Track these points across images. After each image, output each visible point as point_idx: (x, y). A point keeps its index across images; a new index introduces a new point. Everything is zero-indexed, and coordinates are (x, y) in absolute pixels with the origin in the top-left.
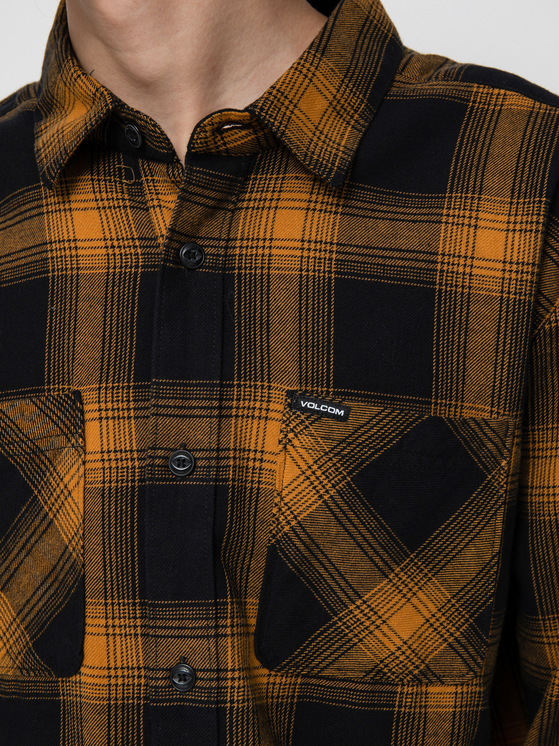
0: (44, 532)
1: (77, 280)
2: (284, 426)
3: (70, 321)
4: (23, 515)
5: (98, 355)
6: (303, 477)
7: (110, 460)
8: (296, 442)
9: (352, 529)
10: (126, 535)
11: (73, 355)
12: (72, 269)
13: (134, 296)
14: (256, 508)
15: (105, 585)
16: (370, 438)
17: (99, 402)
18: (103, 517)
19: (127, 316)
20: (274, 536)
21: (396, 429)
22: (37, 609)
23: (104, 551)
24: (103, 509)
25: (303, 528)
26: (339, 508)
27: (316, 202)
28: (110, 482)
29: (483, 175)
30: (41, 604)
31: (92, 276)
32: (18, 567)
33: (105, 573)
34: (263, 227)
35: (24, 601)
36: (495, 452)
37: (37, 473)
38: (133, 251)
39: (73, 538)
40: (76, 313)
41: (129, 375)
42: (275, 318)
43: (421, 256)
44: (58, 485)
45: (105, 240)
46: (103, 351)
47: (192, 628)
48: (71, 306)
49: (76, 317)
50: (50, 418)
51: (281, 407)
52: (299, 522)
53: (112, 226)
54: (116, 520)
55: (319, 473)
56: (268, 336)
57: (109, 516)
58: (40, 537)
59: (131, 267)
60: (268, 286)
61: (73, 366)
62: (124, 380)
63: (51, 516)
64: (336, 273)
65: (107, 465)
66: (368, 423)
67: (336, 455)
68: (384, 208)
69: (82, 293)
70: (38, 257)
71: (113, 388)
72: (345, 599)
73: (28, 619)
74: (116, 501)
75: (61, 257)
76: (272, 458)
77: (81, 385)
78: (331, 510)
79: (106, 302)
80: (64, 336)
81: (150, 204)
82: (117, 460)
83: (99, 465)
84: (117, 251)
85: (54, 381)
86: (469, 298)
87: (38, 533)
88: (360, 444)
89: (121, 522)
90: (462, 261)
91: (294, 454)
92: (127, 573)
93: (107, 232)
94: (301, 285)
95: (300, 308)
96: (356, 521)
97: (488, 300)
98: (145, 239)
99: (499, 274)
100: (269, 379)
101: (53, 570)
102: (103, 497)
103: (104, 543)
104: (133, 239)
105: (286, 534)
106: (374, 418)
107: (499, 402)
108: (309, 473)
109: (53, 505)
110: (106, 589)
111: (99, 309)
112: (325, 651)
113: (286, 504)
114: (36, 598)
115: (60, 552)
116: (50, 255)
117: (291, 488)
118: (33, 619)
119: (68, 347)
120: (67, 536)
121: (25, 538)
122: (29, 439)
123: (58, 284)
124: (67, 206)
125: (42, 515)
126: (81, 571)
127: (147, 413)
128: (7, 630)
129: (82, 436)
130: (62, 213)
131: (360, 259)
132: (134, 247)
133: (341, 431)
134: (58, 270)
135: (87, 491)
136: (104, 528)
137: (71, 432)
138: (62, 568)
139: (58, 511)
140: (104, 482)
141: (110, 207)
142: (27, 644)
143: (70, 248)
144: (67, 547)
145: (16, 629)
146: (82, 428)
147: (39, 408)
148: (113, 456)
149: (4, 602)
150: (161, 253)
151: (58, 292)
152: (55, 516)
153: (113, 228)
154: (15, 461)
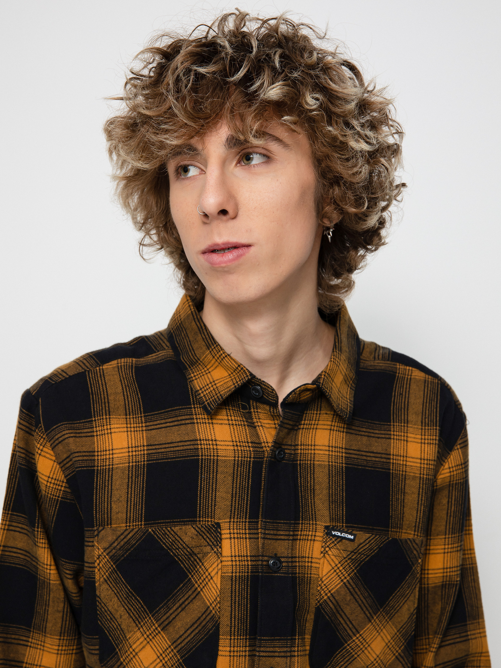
0: (194, 598)
1: (217, 462)
2: (324, 544)
3: (213, 484)
4: (181, 589)
5: (229, 504)
6: (333, 571)
7: (236, 561)
8: (330, 553)
9: (357, 597)
10: (244, 602)
11: (215, 503)
12: (214, 456)
13: (249, 473)
14: (310, 588)
15: (231, 628)
16: (365, 550)
17: (230, 529)
19: (245, 484)
20: (319, 602)
21: (377, 545)
22: (186, 641)
23: (231, 610)
24: (232, 587)
25: (334, 597)
26: (351, 586)
27: (334, 426)
28: (236, 573)
29: (407, 414)
30: (189, 638)
31: (225, 461)
32: (175, 617)
33: (231, 622)
34: (310, 438)
35: (178, 636)
36: (417, 555)
37: (192, 566)
38: (248, 449)
39: (213, 602)
40: (216, 480)
41: (246, 515)
42: (317, 487)
43: (383, 456)
44: (205, 573)
45: (233, 441)
46: (232, 501)
47: (279, 652)
48: (213, 476)
49: (216, 482)
50: (203, 537)
51: (321, 534)
52: (332, 594)
53: (236, 434)
54: (239, 593)
55: (341, 568)
56: (314, 496)
57: (235, 591)
58: (192, 601)
59: (247, 458)
60: (314, 470)
61: (215, 509)
62: (243, 518)
63: (199, 589)
64: (345, 464)
65: (234, 563)
66: (364, 542)
67: (349, 559)
68: (364, 430)
69: (220, 469)
70: (192, 447)
71: (237, 522)
72: (351, 634)
73: (180, 647)
74: (239, 583)
75: (207, 449)
76: (317, 561)
77: (220, 519)
78: (347, 587)
79: (234, 475)
80: (209, 492)
81: (256, 424)
82: (239, 561)
83: (230, 563)
84: (239, 448)
85: (203, 516)
86: (405, 477)
87: (190, 599)
88: (360, 553)
89: (242, 594)
90: (402, 458)
91: (328, 558)
92: (244, 622)
93: (234, 438)
94: (329, 470)
95: (329, 482)
96: (359, 593)
97: (414, 478)
98: (255, 443)
99: (419, 465)
100: (316, 520)
101: (198, 620)
102: (232, 581)
103: (232, 606)
104: (248, 442)
105: (325, 600)
106: (367, 539)
107: (418, 530)
108: (336, 568)
109: (201, 583)
110: (231, 631)
111: (230, 478)
112: (341, 662)
113: (325, 585)
114: (186, 635)
115: (204, 610)
116: (200, 447)
117: (327, 576)
118: (183, 647)
119: (212, 498)
120: (209, 601)
121: (181, 601)
122: (189, 547)
123: (205, 463)
124: (210, 421)
125: (193, 589)
126: (217, 621)
127: (256, 536)
128: (164, 652)
129: (220, 547)
130: (207, 425)
131: (356, 457)
132: (249, 447)
133: (351, 546)
134: (205, 455)
135: (222, 577)
136: (232, 597)
137: (214, 545)
138: (204, 619)
139: (204, 587)
140: (232, 573)
141: (236, 425)
142: (179, 660)
143: (213, 444)
144: (209, 607)
145: (170, 652)
146: (220, 543)
147: (197, 531)
148: (237, 559)
149: (163, 637)
150: (264, 451)
151: (205, 467)
152: (201, 590)
153: (237, 436)
154: (179, 559)
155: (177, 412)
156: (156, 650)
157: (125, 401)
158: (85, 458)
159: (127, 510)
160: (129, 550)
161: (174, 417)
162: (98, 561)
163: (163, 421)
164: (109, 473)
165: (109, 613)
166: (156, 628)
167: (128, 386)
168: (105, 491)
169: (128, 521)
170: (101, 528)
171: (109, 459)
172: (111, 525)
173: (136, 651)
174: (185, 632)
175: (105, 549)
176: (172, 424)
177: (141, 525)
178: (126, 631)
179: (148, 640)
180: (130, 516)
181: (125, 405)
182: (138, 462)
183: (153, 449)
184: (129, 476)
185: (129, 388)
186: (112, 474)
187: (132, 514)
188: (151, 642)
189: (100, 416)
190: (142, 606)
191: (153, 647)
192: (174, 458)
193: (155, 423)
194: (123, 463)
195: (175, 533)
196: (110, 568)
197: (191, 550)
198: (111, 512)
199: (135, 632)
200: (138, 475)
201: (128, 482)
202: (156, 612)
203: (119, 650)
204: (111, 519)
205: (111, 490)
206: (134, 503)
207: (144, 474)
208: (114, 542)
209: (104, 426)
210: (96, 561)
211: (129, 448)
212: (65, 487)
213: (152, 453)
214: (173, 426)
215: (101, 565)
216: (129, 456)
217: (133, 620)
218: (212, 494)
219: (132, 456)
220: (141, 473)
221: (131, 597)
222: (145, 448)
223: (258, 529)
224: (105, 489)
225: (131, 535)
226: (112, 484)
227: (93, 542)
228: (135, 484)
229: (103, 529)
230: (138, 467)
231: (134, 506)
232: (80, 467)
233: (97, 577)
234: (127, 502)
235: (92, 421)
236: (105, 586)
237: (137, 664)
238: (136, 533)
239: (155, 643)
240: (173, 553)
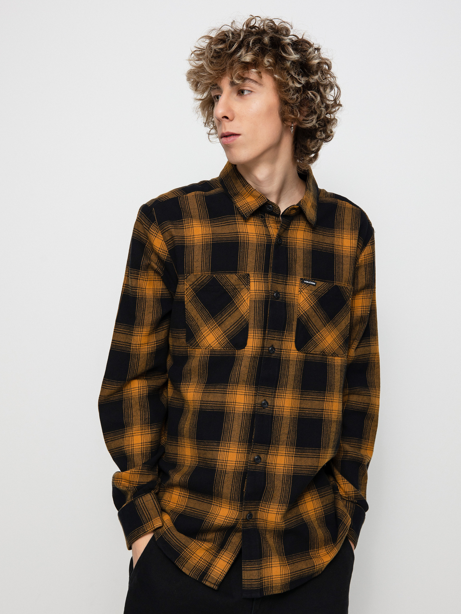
0: (235, 310)
1: (248, 244)
2: (300, 287)
3: (246, 254)
4: (229, 306)
5: (254, 265)
6: (305, 300)
7: (257, 292)
8: (303, 291)
9: (318, 314)
10: (261, 312)
11: (247, 264)
12: (247, 240)
13: (264, 250)
15: (254, 325)
16: (320, 291)
17: (254, 277)
18: (255, 307)
19: (262, 255)
20: (299, 315)
21: (326, 289)
22: (231, 331)
23: (255, 316)
24: (255, 305)
26: (315, 308)
27: (306, 229)
28: (257, 298)
29: (343, 225)
30: (232, 330)
31: (252, 243)
32: (226, 319)
33: (254, 322)
34: (294, 235)
35: (226, 329)
36: (349, 296)
37: (235, 294)
39: (245, 313)
40: (248, 253)
41: (262, 271)
42: (298, 259)
44: (241, 298)
45: (256, 234)
46: (255, 263)
47: (277, 338)
48: (246, 250)
49: (248, 254)
50: (241, 280)
51: (299, 283)
52: (305, 312)
54: (258, 308)
55: (309, 299)
56: (296, 263)
57: (257, 307)
58: (234, 312)
59: (263, 242)
60: (296, 250)
61: (247, 267)
62: (261, 272)
63: (238, 306)
64: (311, 248)
65: (256, 294)
66: (320, 287)
67: (313, 294)
68: (321, 232)
69: (249, 248)
70: (235, 236)
71: (258, 274)
72: (315, 332)
73: (227, 334)
74: (259, 303)
75: (243, 237)
76: (297, 296)
77: (249, 272)
78: (313, 308)
79: (256, 250)
80: (244, 258)
81: (268, 226)
82: (259, 293)
83: (254, 294)
84: (259, 237)
85: (240, 270)
86: (343, 256)
87: (233, 311)
88: (318, 292)
89: (260, 309)
90: (340, 247)
91: (303, 294)
92: (261, 322)
93: (257, 232)
94: (303, 251)
95: (304, 257)
97: (347, 256)
98: (267, 235)
99: (349, 250)
100: (296, 275)
101: (237, 321)
102: (255, 302)
103: (255, 314)
104: (264, 235)
105: (302, 315)
106: (322, 286)
107: (350, 283)
108: (307, 299)
109: (239, 303)
110: (254, 326)
111: (255, 252)
113: (301, 307)
114: (231, 328)
115: (240, 316)
116: (239, 236)
117: (302, 303)
118: (229, 334)
119: (245, 262)
120: (243, 312)
121: (229, 312)
122: (233, 285)
123: (242, 244)
124: (245, 223)
125: (235, 306)
126: (248, 321)
127: (267, 281)
128: (219, 337)
129: (249, 286)
130: (244, 225)
131: (317, 245)
132: (264, 237)
133: (314, 288)
134: (242, 240)
135: (250, 300)
136: (255, 310)
137: (246, 284)
138: (241, 321)
139: (240, 305)
140: (255, 298)
141: (258, 225)
142: (227, 341)
143: (246, 235)
144: (243, 315)
145: (222, 337)
146: (249, 284)
147: (238, 277)
148: (258, 291)
149: (219, 329)
150: (272, 239)
151: (242, 246)
152: (239, 306)
153: (258, 231)
154: (228, 291)
155: (228, 218)
156: (215, 336)
157: (199, 213)
158: (180, 239)
159: (202, 266)
160: (203, 285)
161: (226, 221)
162: (186, 291)
163: (220, 223)
164: (192, 247)
165: (191, 317)
166: (216, 325)
167: (201, 205)
168: (190, 256)
169: (202, 271)
170: (188, 275)
171: (192, 240)
172: (193, 273)
173: (205, 336)
174: (230, 327)
175: (190, 285)
176: (224, 224)
177: (209, 273)
178: (200, 326)
179: (211, 331)
180: (203, 269)
181: (199, 214)
182: (207, 242)
183: (215, 236)
184: (202, 249)
185: (201, 206)
186: (194, 248)
187: (204, 268)
188: (212, 332)
189: (187, 218)
190: (208, 314)
191: (214, 334)
192: (226, 241)
193: (216, 224)
194: (199, 243)
195: (227, 278)
196: (193, 295)
197: (235, 287)
198: (193, 266)
199: (204, 327)
200: (207, 248)
201: (202, 252)
202: (216, 317)
203: (196, 336)
204: (193, 270)
205: (193, 255)
206: (205, 263)
207: (210, 248)
208: (195, 282)
209: (189, 223)
210: (185, 291)
211: (202, 235)
212: (167, 254)
213: (214, 238)
214: (225, 225)
215: (188, 293)
216: (202, 239)
217: (204, 321)
218: (245, 259)
219: (204, 239)
220: (209, 248)
221: (203, 309)
222: (211, 235)
223: (268, 278)
224: (190, 255)
225: (204, 278)
226: (194, 253)
227: (184, 282)
228: (206, 253)
229: (190, 275)
230: (207, 245)
231: (205, 264)
232: (177, 244)
233: (186, 299)
234: (202, 262)
235: (183, 221)
236: (190, 304)
237: (205, 343)
238: (207, 277)
239: (214, 332)
240: (226, 288)
